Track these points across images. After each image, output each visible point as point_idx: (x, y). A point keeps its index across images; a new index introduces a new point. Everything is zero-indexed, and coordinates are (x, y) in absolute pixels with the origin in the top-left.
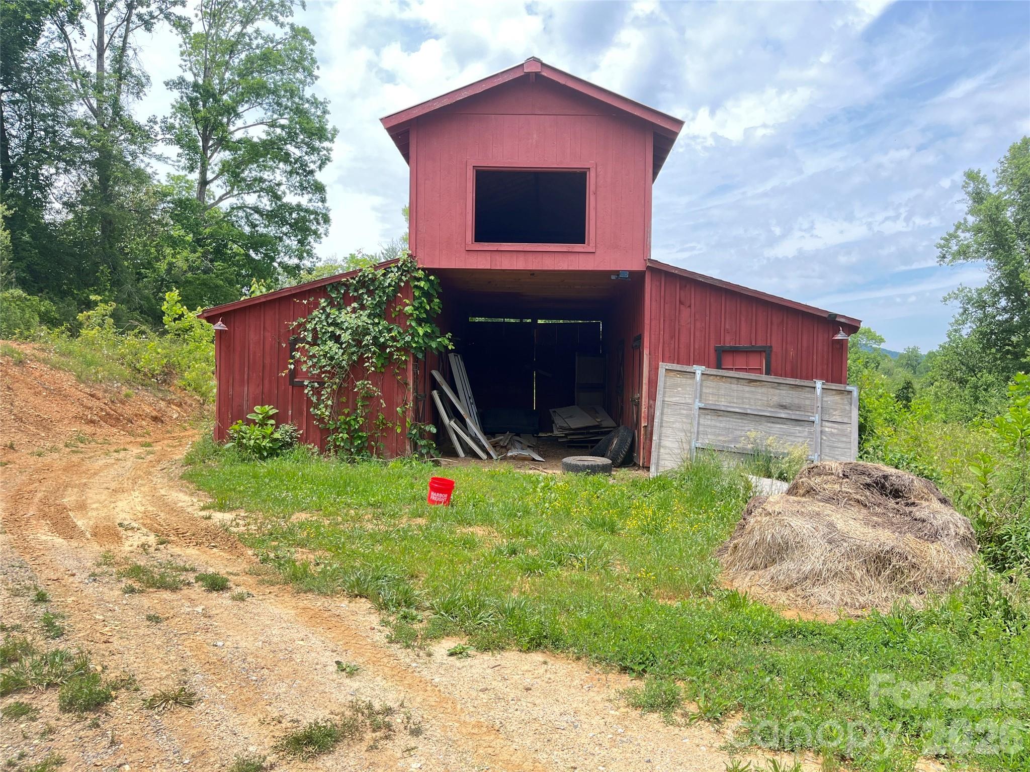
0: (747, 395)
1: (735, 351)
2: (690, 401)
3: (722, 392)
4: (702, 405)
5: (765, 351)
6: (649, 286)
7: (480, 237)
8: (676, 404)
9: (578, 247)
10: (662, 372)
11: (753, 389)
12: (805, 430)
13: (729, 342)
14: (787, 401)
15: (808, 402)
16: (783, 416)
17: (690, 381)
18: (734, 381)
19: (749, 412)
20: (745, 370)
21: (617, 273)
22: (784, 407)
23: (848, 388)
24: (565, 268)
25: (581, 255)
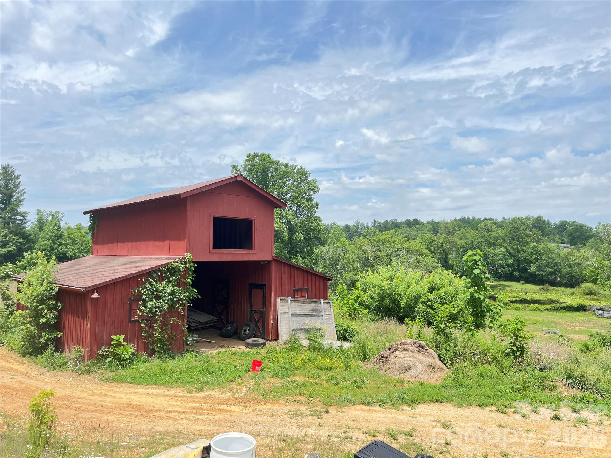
0: (303, 307)
1: (298, 290)
2: (288, 311)
3: (296, 307)
4: (292, 313)
5: (307, 290)
6: (274, 266)
7: (215, 247)
8: (284, 313)
9: (251, 251)
10: (278, 300)
11: (304, 304)
12: (320, 318)
13: (297, 288)
14: (314, 308)
15: (319, 308)
16: (314, 314)
17: (287, 303)
18: (299, 302)
19: (305, 313)
20: (301, 297)
21: (263, 261)
22: (313, 310)
23: (329, 301)
24: (246, 260)
25: (252, 254)
